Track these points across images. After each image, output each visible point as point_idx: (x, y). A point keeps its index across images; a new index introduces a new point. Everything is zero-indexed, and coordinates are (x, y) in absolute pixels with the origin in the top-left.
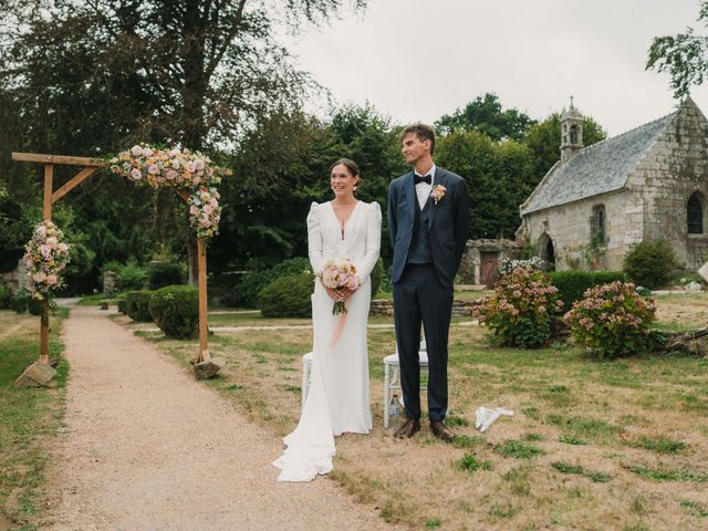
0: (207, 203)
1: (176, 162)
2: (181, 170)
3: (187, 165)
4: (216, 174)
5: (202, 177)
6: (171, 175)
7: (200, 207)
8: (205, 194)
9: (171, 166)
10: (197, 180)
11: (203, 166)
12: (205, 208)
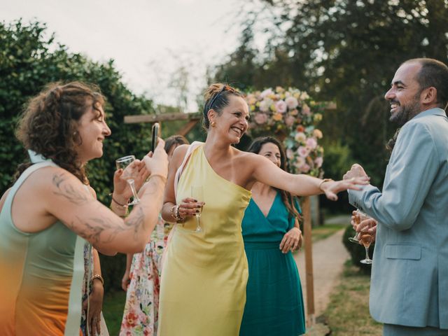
0: (301, 145)
1: (263, 106)
2: (270, 113)
3: (275, 106)
4: (314, 110)
5: (295, 116)
6: (260, 119)
7: (295, 149)
8: (299, 136)
9: (257, 109)
10: (290, 120)
11: (296, 104)
12: (300, 150)
